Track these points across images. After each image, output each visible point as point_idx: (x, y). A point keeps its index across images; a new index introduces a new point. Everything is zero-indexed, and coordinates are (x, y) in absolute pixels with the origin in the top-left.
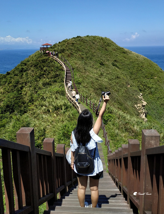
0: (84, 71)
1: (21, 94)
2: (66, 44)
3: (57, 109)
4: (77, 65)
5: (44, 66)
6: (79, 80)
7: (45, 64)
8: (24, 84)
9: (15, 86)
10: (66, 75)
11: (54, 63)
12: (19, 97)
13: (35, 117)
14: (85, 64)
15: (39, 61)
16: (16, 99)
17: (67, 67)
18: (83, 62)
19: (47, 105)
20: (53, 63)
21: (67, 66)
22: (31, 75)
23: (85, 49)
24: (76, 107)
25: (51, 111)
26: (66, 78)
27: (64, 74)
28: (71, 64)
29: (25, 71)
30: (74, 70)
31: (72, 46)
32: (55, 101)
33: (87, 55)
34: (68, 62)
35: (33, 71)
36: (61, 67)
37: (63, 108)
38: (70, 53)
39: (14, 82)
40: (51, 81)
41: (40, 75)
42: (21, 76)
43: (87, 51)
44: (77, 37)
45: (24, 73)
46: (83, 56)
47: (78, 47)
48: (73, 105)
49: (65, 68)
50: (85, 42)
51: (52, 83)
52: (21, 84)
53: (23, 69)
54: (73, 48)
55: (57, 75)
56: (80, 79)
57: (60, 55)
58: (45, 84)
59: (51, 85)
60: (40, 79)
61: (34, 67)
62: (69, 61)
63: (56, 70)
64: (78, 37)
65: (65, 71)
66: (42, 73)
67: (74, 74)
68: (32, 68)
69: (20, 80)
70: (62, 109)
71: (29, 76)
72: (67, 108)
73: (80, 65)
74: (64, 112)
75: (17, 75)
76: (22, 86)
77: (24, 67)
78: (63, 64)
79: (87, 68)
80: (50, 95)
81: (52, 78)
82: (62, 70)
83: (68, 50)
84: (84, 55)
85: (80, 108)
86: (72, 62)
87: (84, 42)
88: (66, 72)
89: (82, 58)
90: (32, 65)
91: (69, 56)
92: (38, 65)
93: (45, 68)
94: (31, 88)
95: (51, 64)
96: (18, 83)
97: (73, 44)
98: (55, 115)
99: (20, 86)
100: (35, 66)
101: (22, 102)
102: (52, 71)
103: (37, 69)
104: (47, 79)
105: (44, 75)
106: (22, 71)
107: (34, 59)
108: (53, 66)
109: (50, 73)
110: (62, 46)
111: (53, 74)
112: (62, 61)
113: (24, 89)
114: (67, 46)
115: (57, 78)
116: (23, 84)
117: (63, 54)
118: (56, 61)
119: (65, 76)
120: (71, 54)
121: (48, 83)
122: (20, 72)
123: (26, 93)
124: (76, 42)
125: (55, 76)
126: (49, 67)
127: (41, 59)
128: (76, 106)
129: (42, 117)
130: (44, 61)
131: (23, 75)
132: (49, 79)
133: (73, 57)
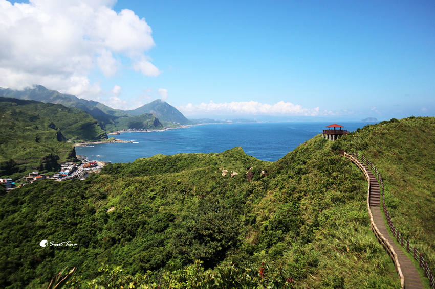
0: (403, 183)
1: (298, 208)
2: (371, 135)
3: (358, 249)
4: (390, 173)
5: (333, 170)
6: (393, 202)
7: (335, 168)
8: (303, 193)
9: (290, 194)
10: (370, 189)
11: (350, 166)
12: (296, 212)
13: (324, 253)
14: (406, 169)
15: (326, 160)
16: (292, 214)
17: (372, 175)
18: (402, 166)
19: (341, 238)
20: (348, 166)
21: (372, 173)
22: (314, 180)
23: (405, 143)
24: (388, 253)
25: (348, 249)
26: (370, 194)
27: (367, 186)
28: (380, 170)
29: (304, 173)
30: (385, 181)
31: (381, 138)
32: (353, 233)
33: (408, 154)
34: (374, 167)
35: (316, 175)
36: (362, 174)
37: (368, 250)
38: (377, 150)
39: (288, 188)
40: (344, 197)
41: (327, 184)
42: (299, 180)
43: (409, 146)
44: (390, 122)
45: (303, 177)
46: (402, 156)
47: (392, 140)
48: (385, 248)
49: (368, 176)
50: (406, 131)
51: (346, 200)
52: (298, 192)
53: (301, 169)
54: (383, 141)
55: (355, 187)
56: (395, 199)
57: (360, 153)
58: (335, 200)
59: (344, 202)
60: (327, 189)
61: (318, 169)
62: (375, 165)
63: (354, 179)
64: (393, 121)
65: (369, 182)
66: (330, 180)
67: (385, 188)
68: (315, 171)
69: (297, 186)
70: (366, 251)
71: (309, 183)
72: (374, 251)
73: (395, 172)
74: (370, 258)
75: (292, 178)
76: (300, 196)
77: (302, 167)
78: (365, 169)
79: (408, 178)
80: (345, 222)
81: (346, 191)
82: (363, 179)
83: (373, 145)
84: (402, 153)
85: (396, 258)
86: (381, 166)
87: (404, 131)
88: (371, 184)
89: (400, 159)
90: (315, 166)
91: (375, 156)
92: (323, 166)
93: (334, 174)
94: (313, 201)
95: (345, 168)
96: (294, 190)
97: (383, 134)
98: (355, 258)
99: (297, 195)
100: (320, 168)
101: (301, 220)
102: (346, 179)
103: (321, 172)
104: (339, 193)
105: (333, 184)
106: (299, 173)
107: (318, 157)
108: (349, 171)
109: (342, 182)
110: (363, 139)
111: (348, 184)
112: (364, 164)
113: (303, 201)
114: (372, 138)
115: (355, 192)
116: (301, 193)
117: (366, 152)
118: (353, 162)
119: (369, 192)
120: (379, 152)
121: (340, 199)
122: (296, 174)
123: (306, 208)
124: (389, 130)
125: (352, 189)
126: (342, 172)
127: (329, 158)
128: (390, 252)
129: (335, 256)
130: (333, 162)
131: (301, 178)
132: (341, 192)
133: (382, 157)
